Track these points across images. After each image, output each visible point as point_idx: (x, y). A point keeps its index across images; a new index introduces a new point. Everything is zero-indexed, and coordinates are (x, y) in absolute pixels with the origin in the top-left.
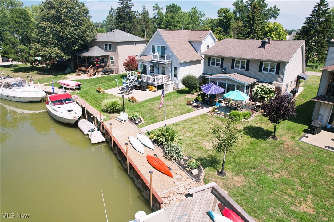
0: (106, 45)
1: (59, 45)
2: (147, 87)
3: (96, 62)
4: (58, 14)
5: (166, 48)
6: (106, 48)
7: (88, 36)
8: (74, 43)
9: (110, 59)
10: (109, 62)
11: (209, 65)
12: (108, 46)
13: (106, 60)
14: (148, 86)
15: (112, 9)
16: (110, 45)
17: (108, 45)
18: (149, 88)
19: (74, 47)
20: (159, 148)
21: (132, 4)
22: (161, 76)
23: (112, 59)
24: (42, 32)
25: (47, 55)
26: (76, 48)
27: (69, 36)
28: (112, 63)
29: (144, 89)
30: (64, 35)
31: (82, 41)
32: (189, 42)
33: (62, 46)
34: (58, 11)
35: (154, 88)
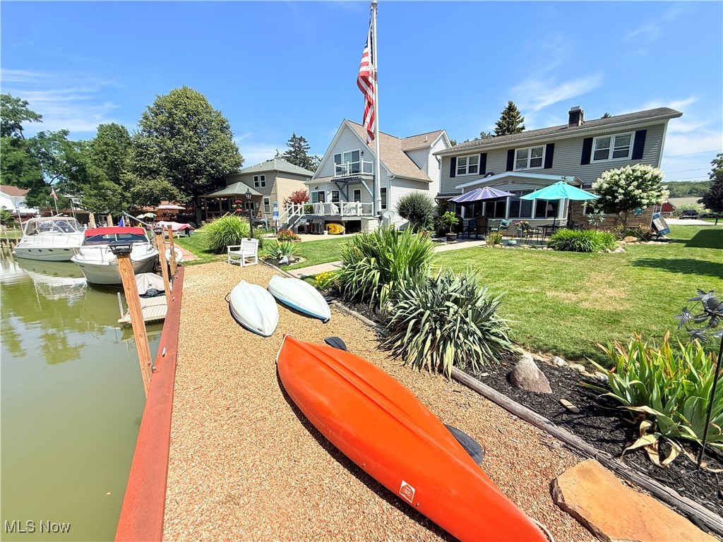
0: (256, 179)
1: (170, 176)
2: (325, 227)
3: (237, 204)
4: (171, 120)
5: (363, 153)
6: (257, 185)
7: (223, 161)
8: (199, 171)
9: (263, 202)
10: (262, 208)
11: (453, 175)
12: (260, 182)
13: (257, 207)
14: (328, 225)
15: (278, 154)
16: (263, 178)
17: (259, 179)
18: (329, 229)
19: (198, 180)
20: (355, 313)
21: (307, 147)
22: (352, 204)
23: (267, 203)
24: (141, 154)
25: (146, 193)
26: (203, 181)
27: (188, 158)
28: (267, 210)
29: (318, 231)
30: (177, 155)
31: (212, 168)
32: (404, 152)
33: (174, 177)
34: (171, 114)
35: (338, 226)
